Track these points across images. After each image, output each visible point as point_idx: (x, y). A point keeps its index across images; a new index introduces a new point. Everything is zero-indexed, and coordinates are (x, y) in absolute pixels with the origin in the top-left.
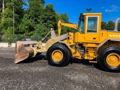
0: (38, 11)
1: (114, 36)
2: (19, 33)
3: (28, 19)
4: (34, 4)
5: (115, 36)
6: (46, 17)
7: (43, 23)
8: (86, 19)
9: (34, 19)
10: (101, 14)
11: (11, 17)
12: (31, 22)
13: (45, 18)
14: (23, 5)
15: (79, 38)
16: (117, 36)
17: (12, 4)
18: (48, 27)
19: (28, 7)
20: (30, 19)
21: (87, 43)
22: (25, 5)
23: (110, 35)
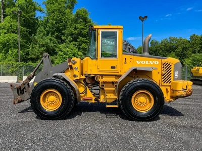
0: (62, 22)
1: (143, 62)
2: (29, 59)
3: (44, 34)
4: (55, 10)
5: (145, 62)
6: (76, 32)
7: (70, 42)
8: (98, 35)
9: (56, 34)
10: (121, 27)
11: (14, 32)
12: (50, 40)
13: (74, 34)
14: (36, 12)
15: (89, 68)
16: (147, 63)
17: (17, 9)
18: (79, 49)
19: (45, 15)
20: (47, 35)
21: (102, 75)
22: (41, 11)
23: (138, 62)
